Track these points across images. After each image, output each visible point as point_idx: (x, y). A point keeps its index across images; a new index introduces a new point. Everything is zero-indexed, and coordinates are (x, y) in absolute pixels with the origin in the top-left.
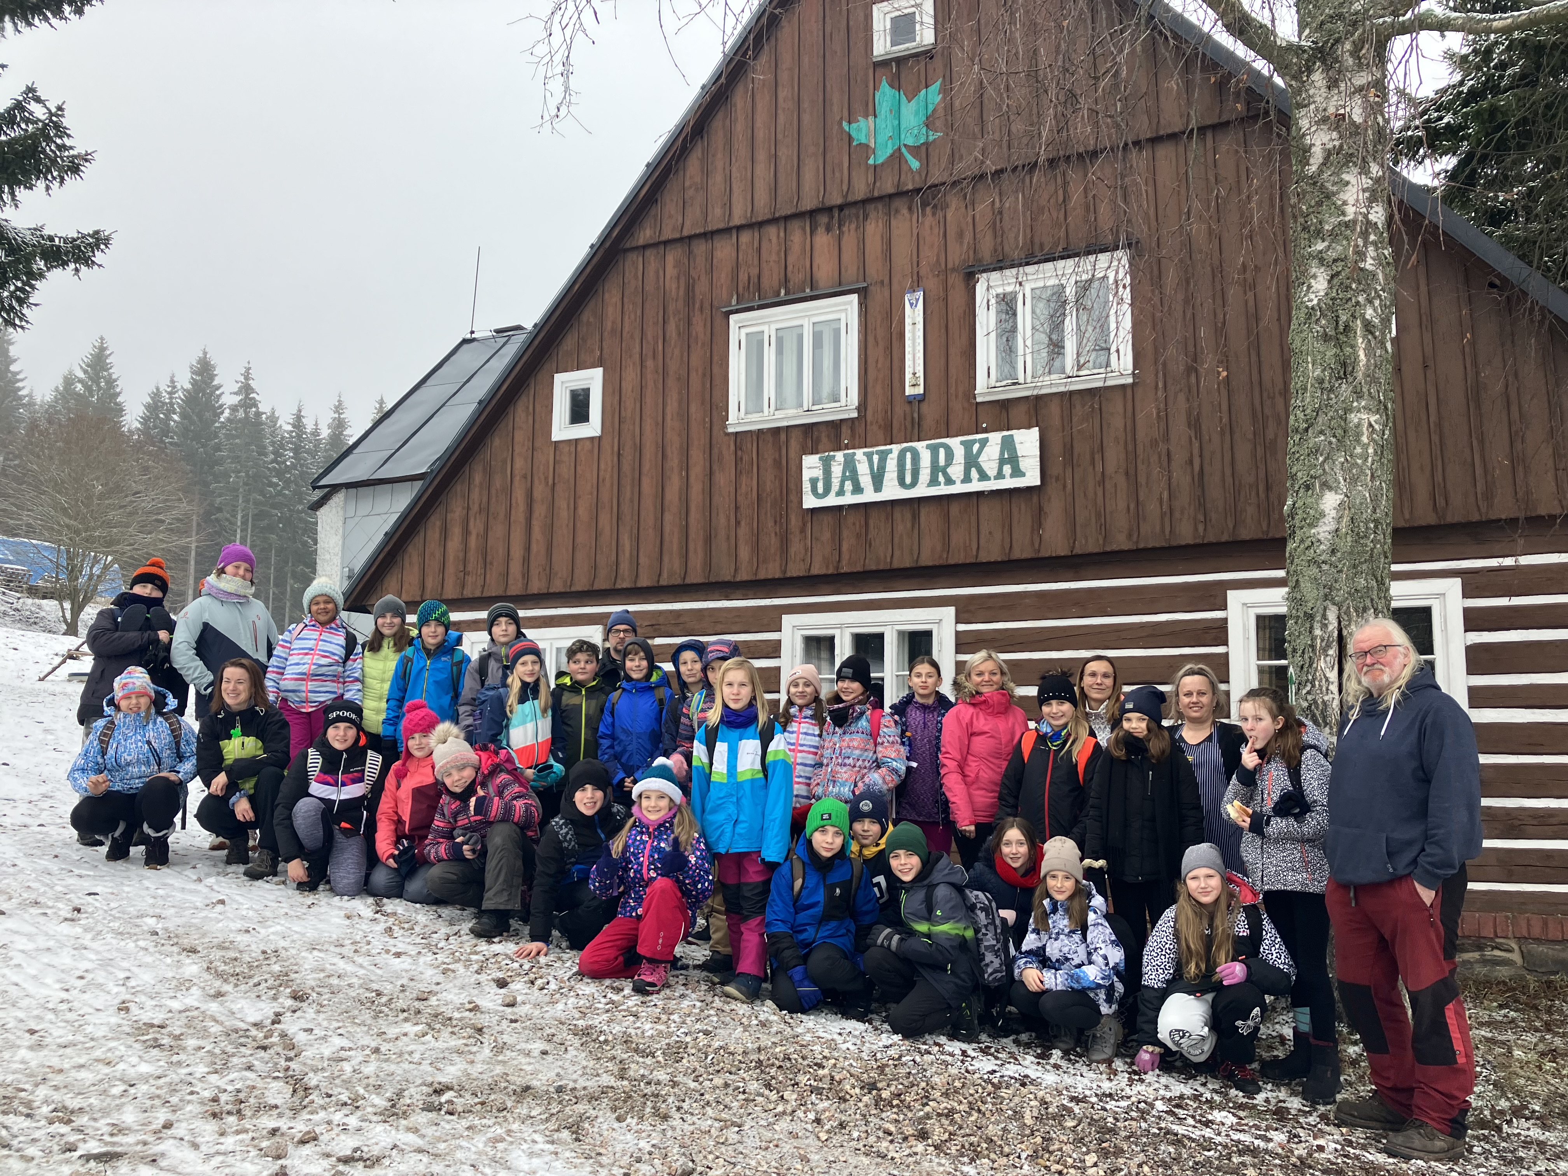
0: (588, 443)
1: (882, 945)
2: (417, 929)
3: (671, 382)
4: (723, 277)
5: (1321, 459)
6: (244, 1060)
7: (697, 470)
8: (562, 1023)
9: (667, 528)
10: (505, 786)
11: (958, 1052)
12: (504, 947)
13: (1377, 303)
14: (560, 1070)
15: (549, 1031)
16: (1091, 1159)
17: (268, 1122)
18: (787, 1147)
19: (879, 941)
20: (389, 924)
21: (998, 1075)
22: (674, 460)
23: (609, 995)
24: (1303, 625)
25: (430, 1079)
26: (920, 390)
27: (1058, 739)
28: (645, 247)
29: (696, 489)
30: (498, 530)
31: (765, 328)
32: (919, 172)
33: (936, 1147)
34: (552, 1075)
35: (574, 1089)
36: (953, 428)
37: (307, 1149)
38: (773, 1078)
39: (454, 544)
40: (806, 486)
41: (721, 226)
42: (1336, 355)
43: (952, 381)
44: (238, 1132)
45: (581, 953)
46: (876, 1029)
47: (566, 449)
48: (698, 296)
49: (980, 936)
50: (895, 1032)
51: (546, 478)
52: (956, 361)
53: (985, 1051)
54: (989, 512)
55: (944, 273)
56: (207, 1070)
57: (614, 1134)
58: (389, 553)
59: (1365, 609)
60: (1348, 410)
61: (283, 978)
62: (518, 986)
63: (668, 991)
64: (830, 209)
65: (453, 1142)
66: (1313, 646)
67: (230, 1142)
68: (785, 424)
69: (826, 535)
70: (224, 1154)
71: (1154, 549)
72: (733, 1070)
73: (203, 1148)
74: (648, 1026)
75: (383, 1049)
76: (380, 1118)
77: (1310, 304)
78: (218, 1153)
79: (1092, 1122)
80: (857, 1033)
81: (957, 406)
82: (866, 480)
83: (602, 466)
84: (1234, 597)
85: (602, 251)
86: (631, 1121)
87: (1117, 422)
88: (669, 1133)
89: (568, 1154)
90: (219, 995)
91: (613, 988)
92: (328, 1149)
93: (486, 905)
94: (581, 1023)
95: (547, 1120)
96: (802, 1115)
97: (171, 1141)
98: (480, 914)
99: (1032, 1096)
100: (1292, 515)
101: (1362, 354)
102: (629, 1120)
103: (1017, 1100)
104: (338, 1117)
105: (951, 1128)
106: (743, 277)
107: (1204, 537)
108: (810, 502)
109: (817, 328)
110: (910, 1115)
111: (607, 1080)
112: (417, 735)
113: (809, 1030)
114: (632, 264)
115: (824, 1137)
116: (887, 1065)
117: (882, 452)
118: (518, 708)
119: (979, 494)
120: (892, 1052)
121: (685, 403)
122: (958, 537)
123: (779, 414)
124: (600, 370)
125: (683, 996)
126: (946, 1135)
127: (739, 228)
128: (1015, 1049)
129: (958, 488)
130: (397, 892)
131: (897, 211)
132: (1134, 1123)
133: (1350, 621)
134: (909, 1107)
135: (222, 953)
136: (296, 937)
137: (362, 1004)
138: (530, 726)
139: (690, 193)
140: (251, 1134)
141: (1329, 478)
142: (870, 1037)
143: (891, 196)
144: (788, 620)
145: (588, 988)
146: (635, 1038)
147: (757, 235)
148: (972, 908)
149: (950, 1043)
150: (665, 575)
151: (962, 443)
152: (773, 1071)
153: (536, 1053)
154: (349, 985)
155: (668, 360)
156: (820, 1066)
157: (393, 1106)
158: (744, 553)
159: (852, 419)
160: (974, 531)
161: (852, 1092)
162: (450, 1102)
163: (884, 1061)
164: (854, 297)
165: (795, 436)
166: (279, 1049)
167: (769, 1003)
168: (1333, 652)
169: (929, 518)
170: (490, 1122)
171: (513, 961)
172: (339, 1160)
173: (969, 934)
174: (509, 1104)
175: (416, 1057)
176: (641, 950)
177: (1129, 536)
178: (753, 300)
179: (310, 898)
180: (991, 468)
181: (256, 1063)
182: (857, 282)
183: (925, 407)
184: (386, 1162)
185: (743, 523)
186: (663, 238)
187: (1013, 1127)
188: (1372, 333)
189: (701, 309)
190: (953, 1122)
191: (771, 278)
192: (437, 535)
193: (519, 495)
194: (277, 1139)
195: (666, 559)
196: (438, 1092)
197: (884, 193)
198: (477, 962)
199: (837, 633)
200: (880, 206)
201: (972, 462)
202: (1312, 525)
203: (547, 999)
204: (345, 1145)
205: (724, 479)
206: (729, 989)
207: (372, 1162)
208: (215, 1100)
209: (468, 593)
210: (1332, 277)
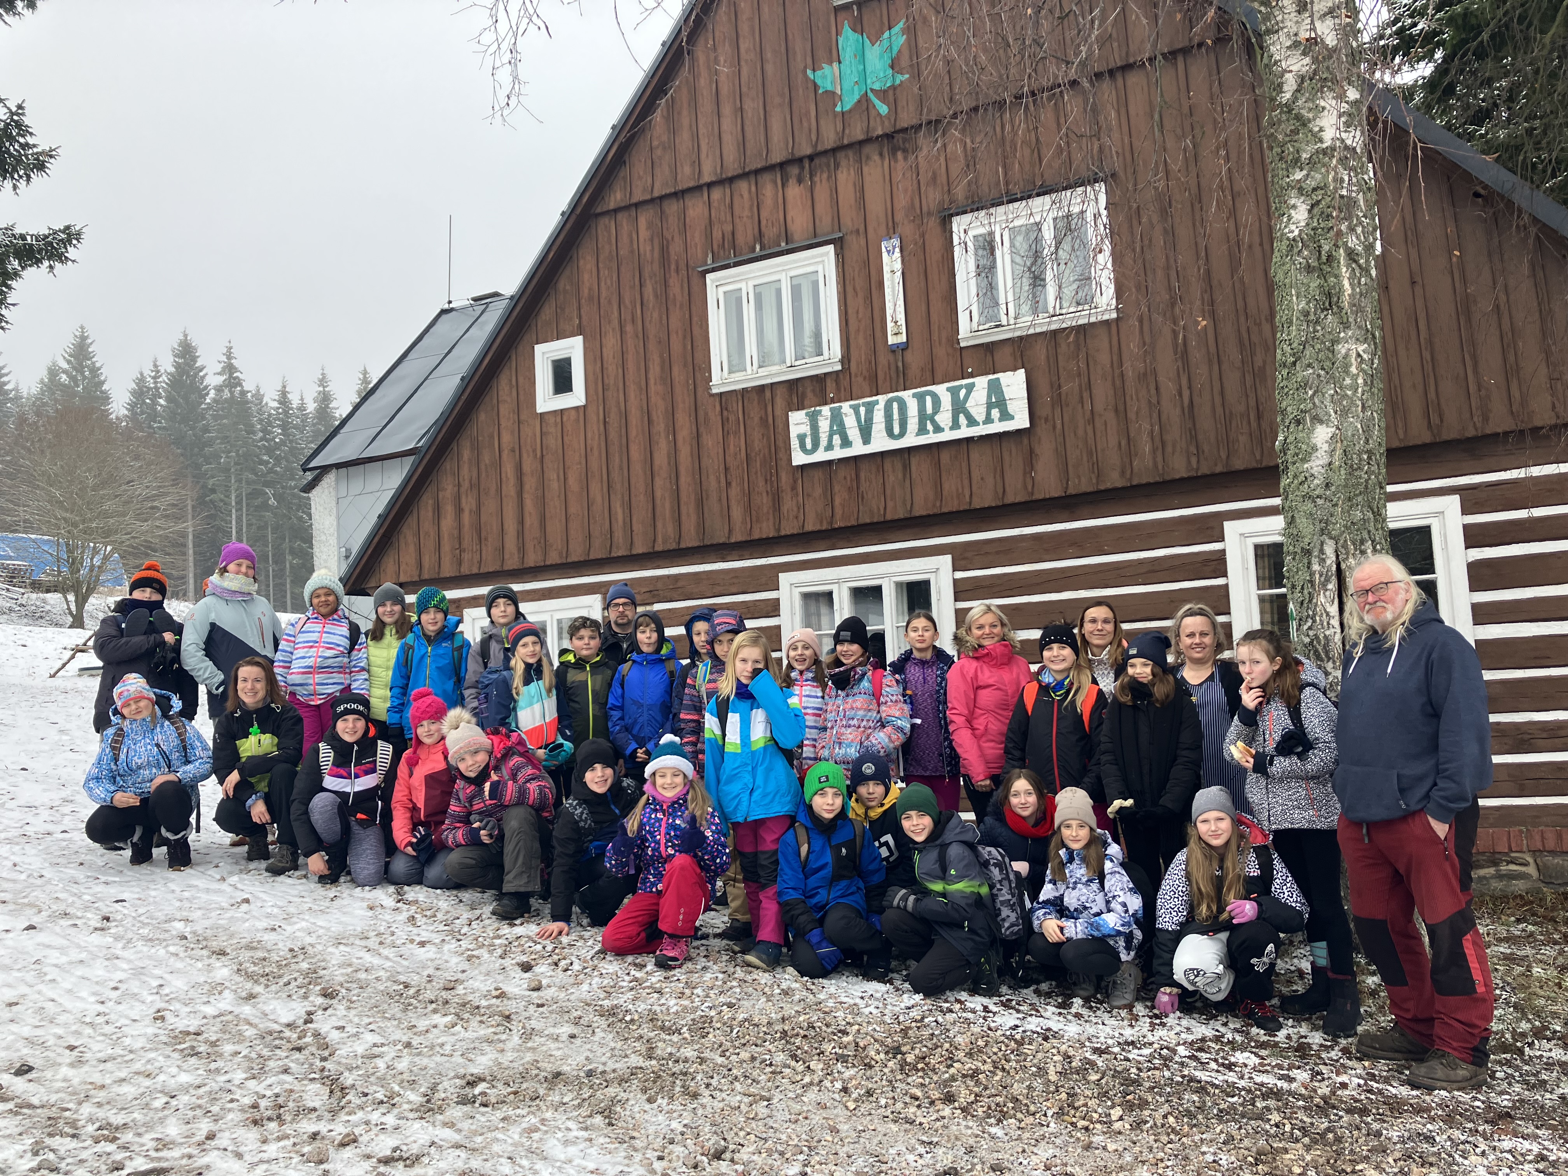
0: (573, 412)
1: (898, 907)
2: (440, 916)
3: (652, 346)
4: (697, 237)
5: (1310, 393)
6: (280, 1063)
7: (684, 433)
8: (588, 1005)
9: (658, 494)
10: (518, 769)
11: (979, 1008)
12: (527, 929)
13: (1359, 230)
14: (588, 1054)
15: (576, 1014)
16: (1116, 1113)
17: (308, 1126)
18: (817, 1119)
19: (895, 903)
20: (411, 913)
21: (1020, 1030)
22: (660, 426)
23: (633, 972)
24: (1301, 561)
25: (462, 1071)
26: (903, 338)
27: (1061, 688)
28: (616, 211)
29: (685, 452)
30: (490, 506)
31: (743, 285)
32: (888, 116)
33: (963, 1110)
34: (581, 1059)
35: (604, 1072)
36: (939, 375)
37: (348, 1152)
38: (798, 1048)
39: (448, 522)
40: (795, 443)
41: (692, 184)
42: (1320, 286)
43: (935, 328)
44: (279, 1139)
45: (603, 929)
46: (898, 990)
47: (552, 420)
48: (673, 257)
49: (995, 891)
50: (917, 992)
51: (534, 451)
52: (937, 306)
53: (1006, 1005)
54: (979, 458)
55: (919, 217)
56: (244, 1076)
57: (646, 1117)
58: (384, 535)
59: (1362, 542)
60: (1335, 341)
61: (312, 976)
62: (542, 969)
63: (689, 965)
64: (800, 160)
65: (489, 1135)
66: (1311, 582)
67: (272, 1149)
68: (769, 381)
69: (818, 491)
70: (268, 1162)
71: (1148, 485)
72: (759, 1042)
73: (247, 1157)
74: (672, 1002)
75: (414, 1043)
76: (416, 1115)
77: (1291, 236)
78: (261, 1161)
79: (1116, 1074)
80: (878, 995)
81: (941, 352)
82: (854, 434)
83: (589, 435)
84: (1230, 528)
85: (574, 217)
86: (662, 1102)
87: (1104, 358)
88: (700, 1112)
89: (602, 1140)
90: (251, 997)
91: (635, 965)
92: (368, 1151)
93: (507, 888)
94: (606, 1003)
95: (580, 1106)
96: (829, 1085)
97: (216, 1152)
98: (500, 896)
99: (1054, 1051)
100: (1284, 451)
101: (1346, 283)
102: (659, 1101)
103: (1040, 1055)
104: (375, 1117)
105: (976, 1089)
106: (717, 234)
107: (1198, 469)
108: (799, 458)
109: (795, 282)
110: (935, 1078)
111: (636, 1060)
112: (425, 723)
113: (831, 996)
114: (605, 229)
115: (851, 1105)
116: (910, 1028)
117: (869, 403)
118: (524, 690)
119: (969, 440)
120: (915, 1014)
121: (667, 366)
122: (950, 485)
123: (763, 372)
124: (580, 338)
125: (704, 968)
126: (972, 1098)
127: (710, 185)
128: (1035, 1000)
129: (947, 435)
130: (417, 879)
131: (868, 158)
132: (1157, 1072)
133: (1347, 554)
134: (933, 1070)
135: (249, 954)
136: (321, 932)
137: (391, 997)
138: (537, 707)
139: (659, 152)
140: (292, 1140)
141: (1319, 411)
142: (892, 999)
143: (861, 143)
144: (785, 578)
145: (612, 966)
146: (660, 1016)
147: (728, 191)
148: (985, 864)
149: (970, 999)
150: (660, 540)
151: (948, 389)
152: (798, 1041)
153: (564, 1037)
154: (378, 979)
155: (647, 324)
156: (845, 1033)
157: (428, 1101)
158: (737, 513)
159: (837, 372)
160: (965, 476)
161: (877, 1058)
162: (483, 1094)
163: (907, 1024)
164: (831, 247)
165: (780, 393)
166: (313, 1049)
167: (790, 969)
168: (1332, 586)
169: (920, 467)
170: (523, 1112)
171: (536, 943)
172: (380, 1161)
173: (984, 890)
174: (542, 1092)
175: (448, 1048)
176: (662, 926)
177: (1123, 473)
178: (729, 258)
179: (332, 891)
180: (979, 413)
181: (292, 1065)
182: (833, 232)
183: (909, 355)
184: (425, 1160)
185: (734, 484)
186: (635, 200)
187: (1038, 1084)
188: (1355, 261)
189: (677, 271)
190: (978, 1083)
191: (745, 234)
192: (430, 514)
193: (509, 469)
194: (317, 1144)
195: (659, 525)
196: (471, 1084)
197: (853, 140)
198: (500, 946)
199: (835, 588)
200: (850, 153)
201: (959, 408)
202: (1304, 460)
203: (572, 980)
204: (384, 1145)
205: (711, 441)
206: (750, 958)
207: (412, 1161)
208: (255, 1106)
209: (465, 570)
210: (1312, 206)
